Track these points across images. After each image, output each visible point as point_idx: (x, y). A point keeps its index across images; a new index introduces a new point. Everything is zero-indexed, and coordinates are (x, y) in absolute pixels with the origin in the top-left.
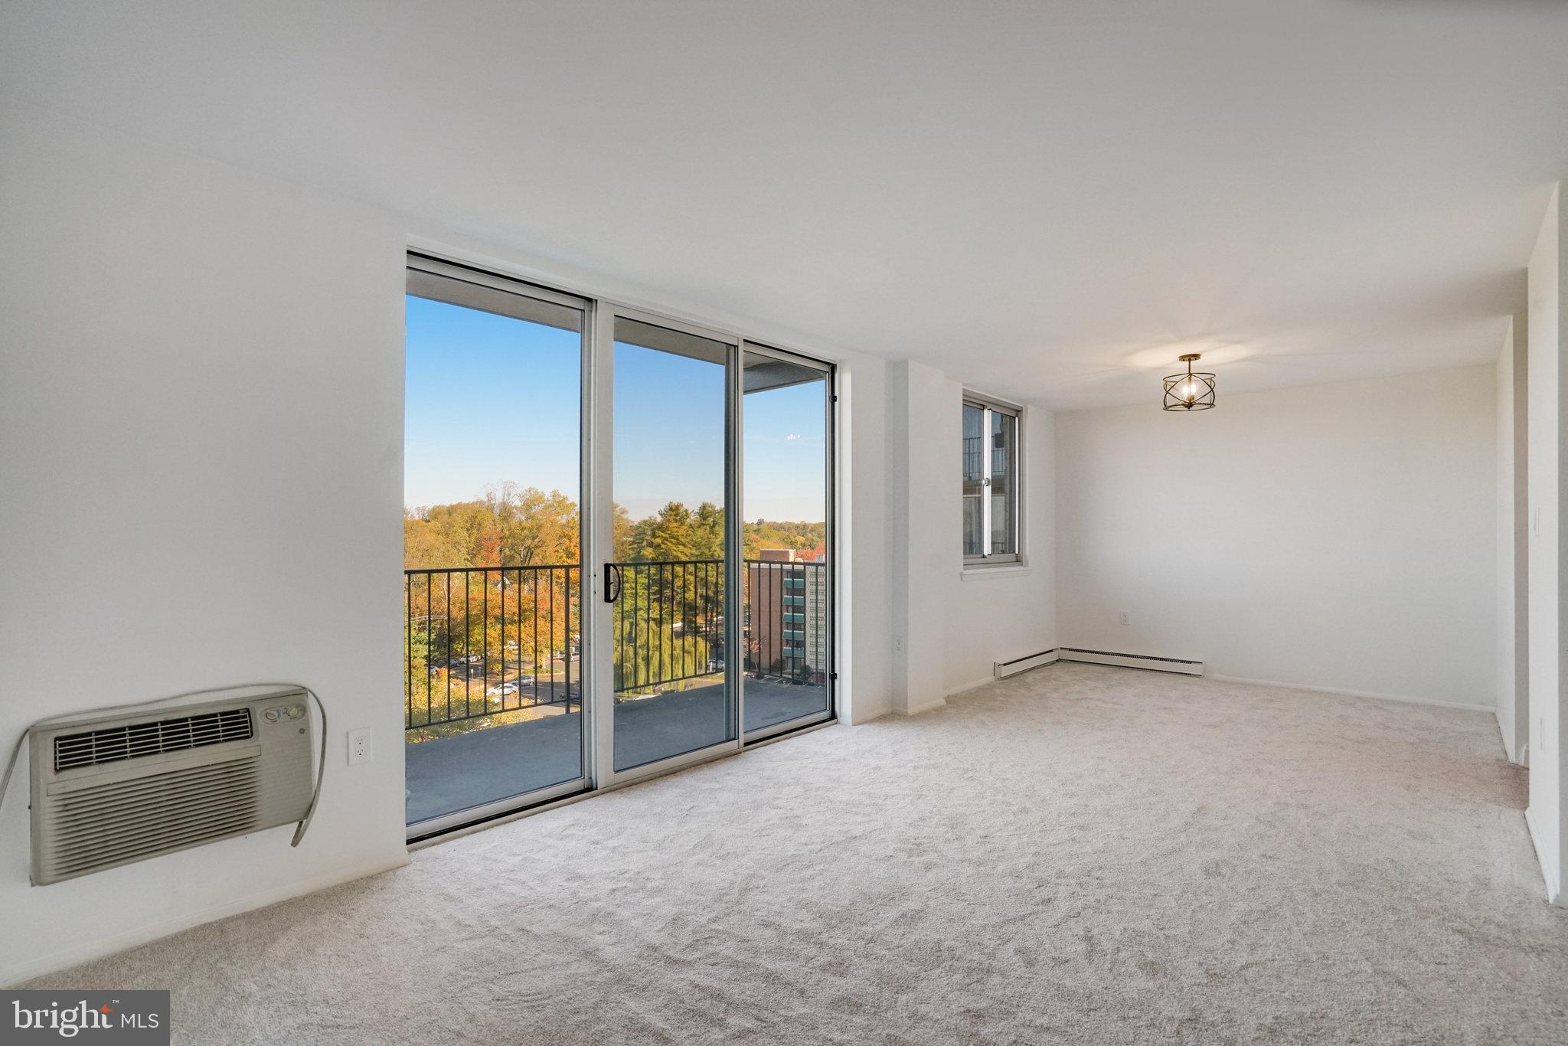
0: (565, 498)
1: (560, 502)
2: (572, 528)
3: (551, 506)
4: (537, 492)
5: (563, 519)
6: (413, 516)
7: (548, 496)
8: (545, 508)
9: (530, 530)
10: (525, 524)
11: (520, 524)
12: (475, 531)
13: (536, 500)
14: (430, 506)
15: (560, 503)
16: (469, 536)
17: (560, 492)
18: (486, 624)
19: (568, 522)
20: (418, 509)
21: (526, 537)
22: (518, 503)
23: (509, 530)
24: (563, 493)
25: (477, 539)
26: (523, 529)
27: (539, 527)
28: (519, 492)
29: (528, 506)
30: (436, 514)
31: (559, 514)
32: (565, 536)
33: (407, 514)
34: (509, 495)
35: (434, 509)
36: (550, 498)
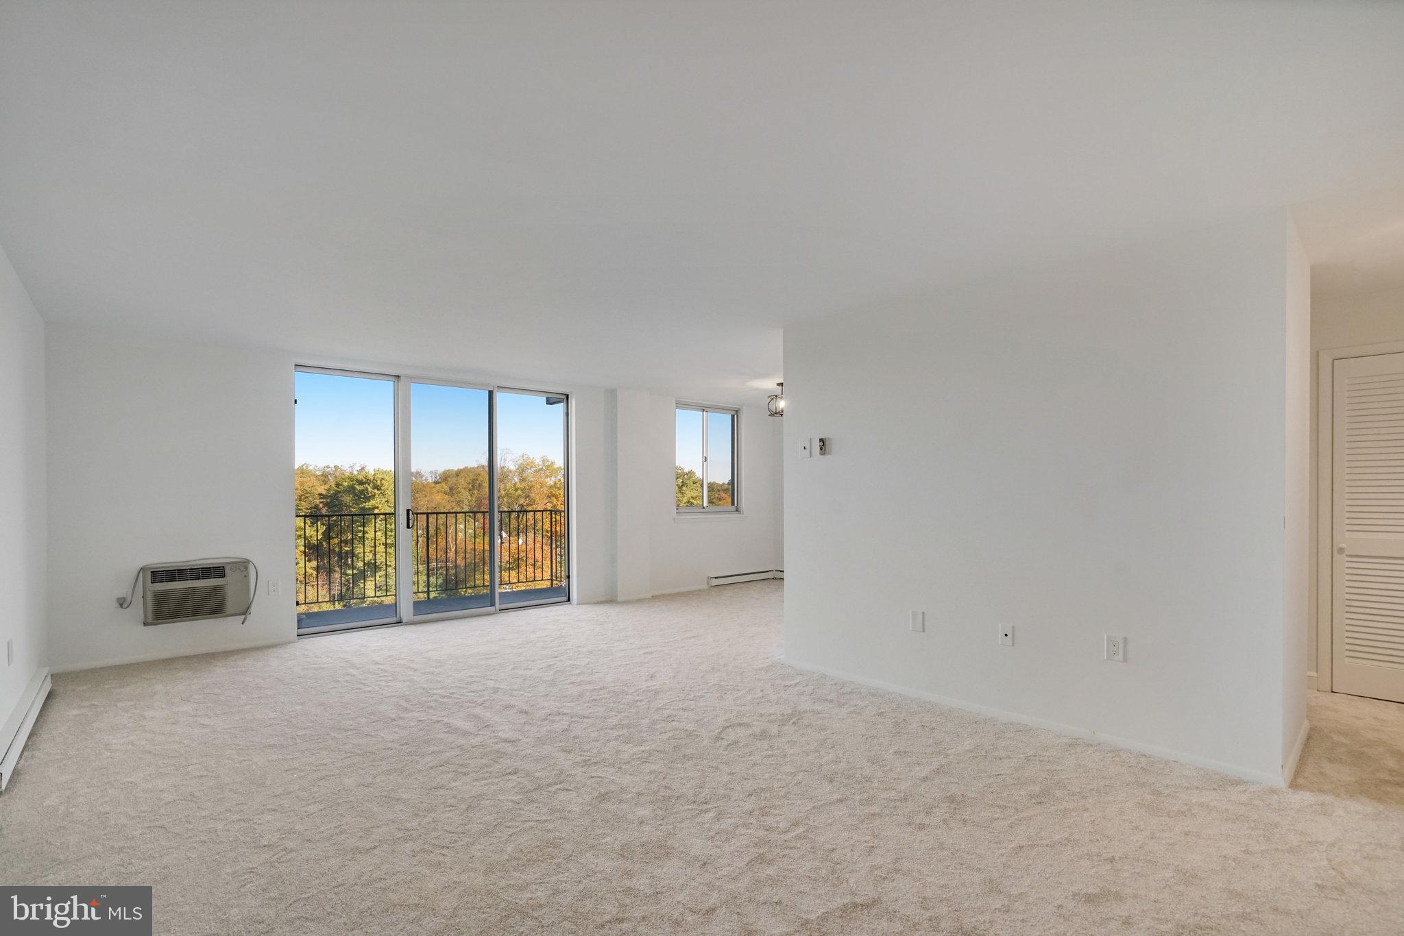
0: (553, 463)
1: (548, 466)
2: (559, 489)
3: (541, 469)
4: (529, 458)
5: (550, 481)
6: (426, 479)
7: (538, 461)
8: (536, 471)
9: (523, 490)
10: (518, 485)
11: (515, 485)
12: (476, 492)
13: (528, 465)
14: (441, 470)
15: (549, 468)
16: (471, 496)
17: (548, 458)
18: (484, 571)
19: (555, 484)
20: (431, 472)
21: (519, 496)
22: (513, 467)
23: (505, 490)
24: (551, 459)
25: (477, 498)
26: (516, 490)
27: (531, 488)
28: (514, 457)
29: (522, 470)
30: (445, 477)
31: (547, 476)
32: (553, 496)
33: (422, 477)
34: (505, 460)
35: (444, 472)
36: (540, 463)
